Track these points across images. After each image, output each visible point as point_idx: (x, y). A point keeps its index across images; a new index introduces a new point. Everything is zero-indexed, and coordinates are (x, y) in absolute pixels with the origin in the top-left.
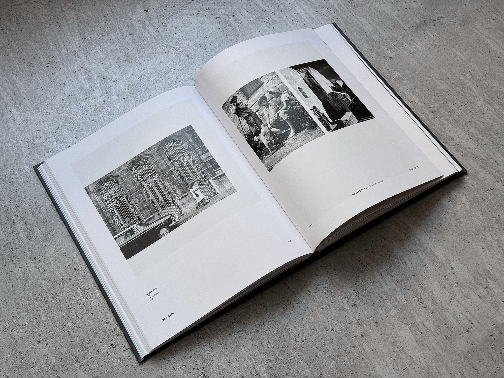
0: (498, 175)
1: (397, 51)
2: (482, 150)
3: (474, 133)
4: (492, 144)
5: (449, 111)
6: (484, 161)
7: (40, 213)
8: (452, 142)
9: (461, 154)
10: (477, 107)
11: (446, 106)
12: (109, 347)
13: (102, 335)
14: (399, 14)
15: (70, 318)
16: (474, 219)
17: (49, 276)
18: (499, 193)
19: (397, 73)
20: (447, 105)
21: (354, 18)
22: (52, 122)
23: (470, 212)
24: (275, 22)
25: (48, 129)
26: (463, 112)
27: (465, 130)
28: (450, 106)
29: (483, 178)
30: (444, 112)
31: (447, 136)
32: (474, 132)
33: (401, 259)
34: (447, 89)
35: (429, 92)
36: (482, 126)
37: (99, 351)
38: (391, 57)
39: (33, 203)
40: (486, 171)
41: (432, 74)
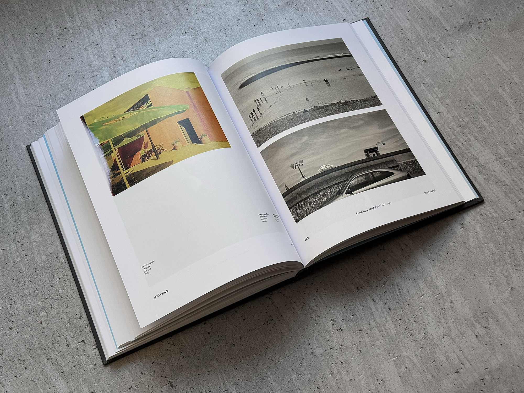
0: (521, 204)
1: (433, 53)
2: (508, 174)
3: (502, 155)
4: (520, 169)
5: (478, 127)
6: (508, 187)
7: (30, 195)
8: (476, 162)
9: (484, 177)
10: (510, 126)
11: (476, 121)
12: (79, 343)
13: (74, 329)
14: (442, 11)
15: (45, 309)
16: (485, 250)
17: (30, 262)
18: (519, 225)
19: (428, 79)
20: (478, 120)
21: (391, 11)
22: (55, 99)
23: (483, 242)
24: (305, 10)
25: (50, 105)
26: (495, 130)
27: (493, 150)
28: (481, 122)
29: (503, 206)
30: (473, 128)
31: (472, 155)
32: (502, 153)
33: (398, 285)
34: (482, 102)
35: (461, 104)
36: (512, 148)
37: (69, 346)
38: (425, 59)
39: (24, 183)
40: (508, 199)
41: (467, 84)
